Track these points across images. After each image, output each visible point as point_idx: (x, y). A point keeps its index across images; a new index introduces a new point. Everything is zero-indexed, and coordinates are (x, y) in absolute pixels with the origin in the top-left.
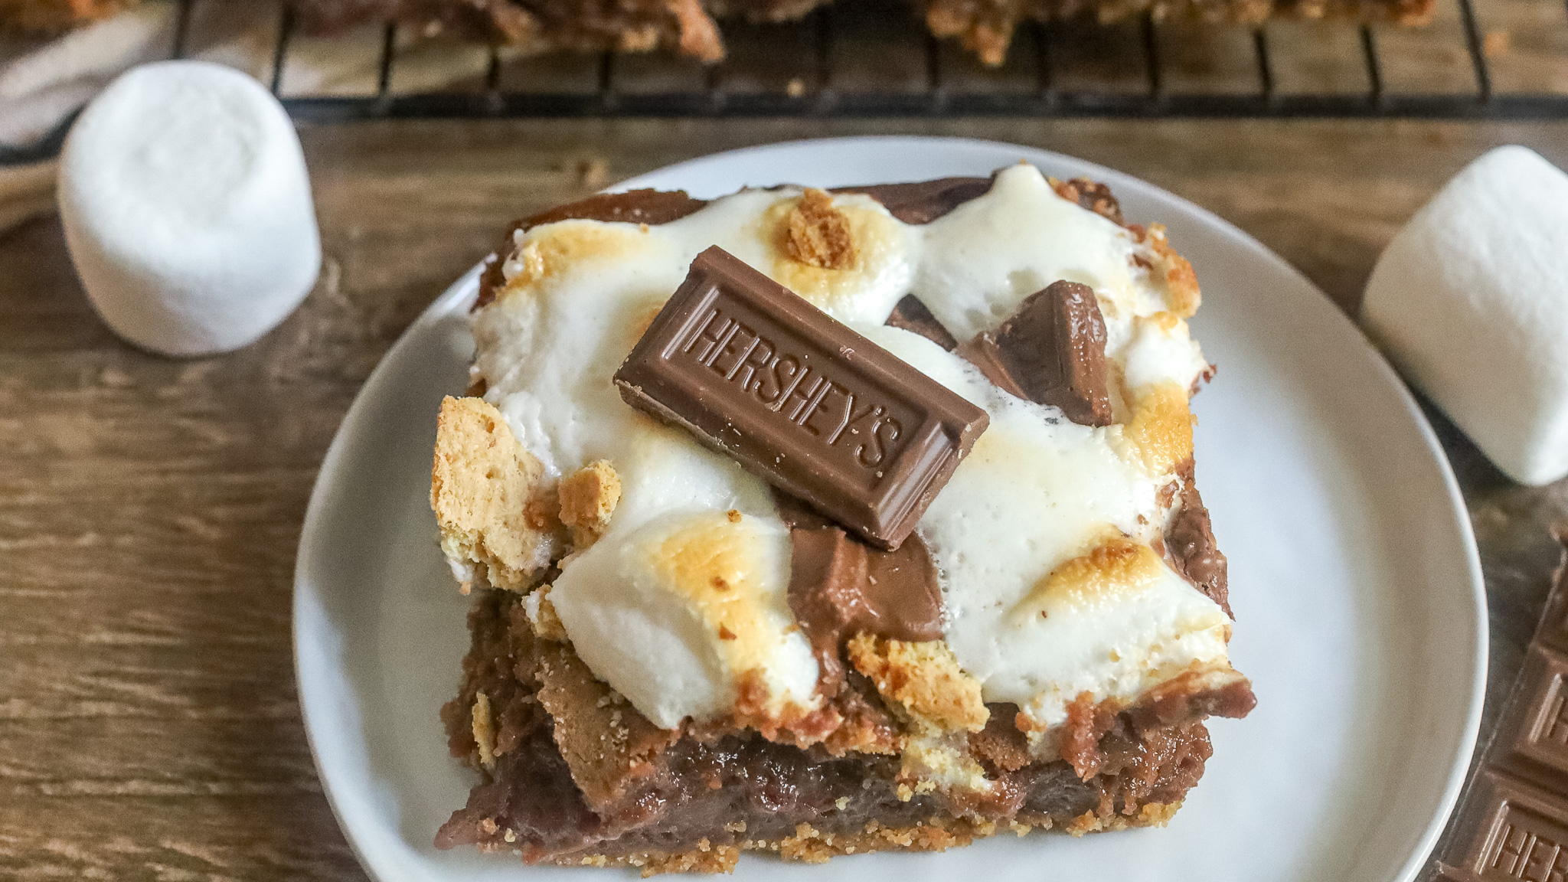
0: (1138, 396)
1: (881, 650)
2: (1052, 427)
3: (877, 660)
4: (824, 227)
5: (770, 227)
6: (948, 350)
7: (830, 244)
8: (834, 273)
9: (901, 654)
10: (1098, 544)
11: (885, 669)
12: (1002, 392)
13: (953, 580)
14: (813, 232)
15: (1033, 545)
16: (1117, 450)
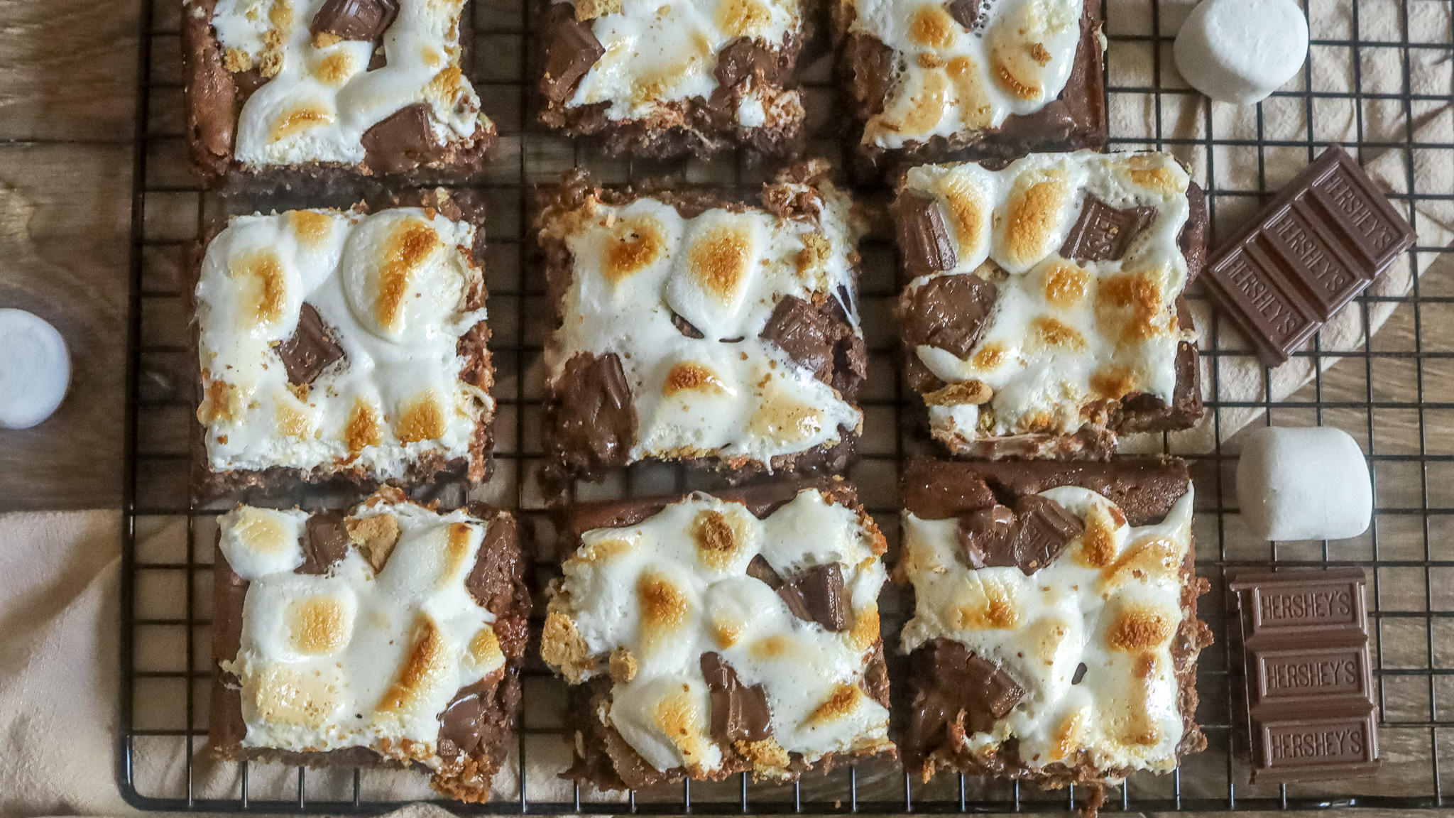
0: (856, 615)
1: (747, 745)
2: (819, 635)
3: (746, 749)
4: (721, 533)
5: (697, 530)
6: (774, 589)
7: (723, 543)
8: (726, 554)
9: (755, 746)
10: (836, 693)
11: (749, 752)
12: (798, 619)
13: (775, 712)
14: (716, 537)
15: (809, 694)
16: (847, 645)
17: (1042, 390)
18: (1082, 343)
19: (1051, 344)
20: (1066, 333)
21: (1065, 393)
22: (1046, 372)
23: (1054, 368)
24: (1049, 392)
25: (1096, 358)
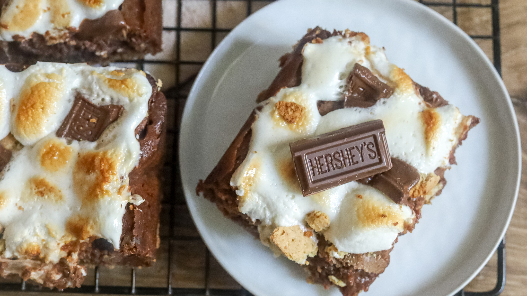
17: (32, 228)
18: (61, 197)
19: (40, 198)
20: (51, 190)
21: (49, 233)
22: (35, 216)
23: (41, 214)
24: (37, 231)
25: (71, 209)
